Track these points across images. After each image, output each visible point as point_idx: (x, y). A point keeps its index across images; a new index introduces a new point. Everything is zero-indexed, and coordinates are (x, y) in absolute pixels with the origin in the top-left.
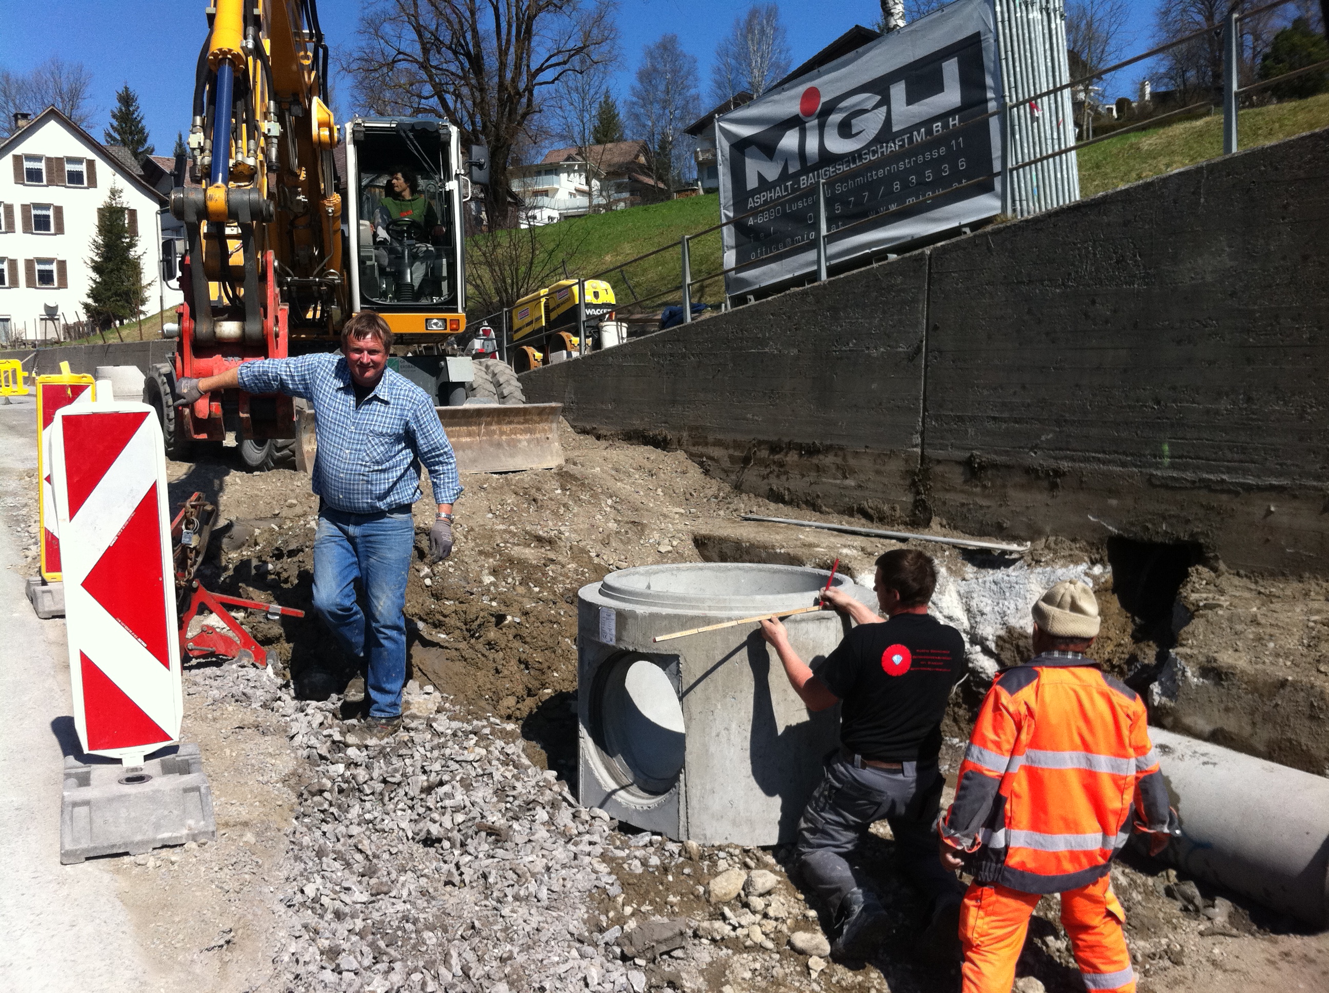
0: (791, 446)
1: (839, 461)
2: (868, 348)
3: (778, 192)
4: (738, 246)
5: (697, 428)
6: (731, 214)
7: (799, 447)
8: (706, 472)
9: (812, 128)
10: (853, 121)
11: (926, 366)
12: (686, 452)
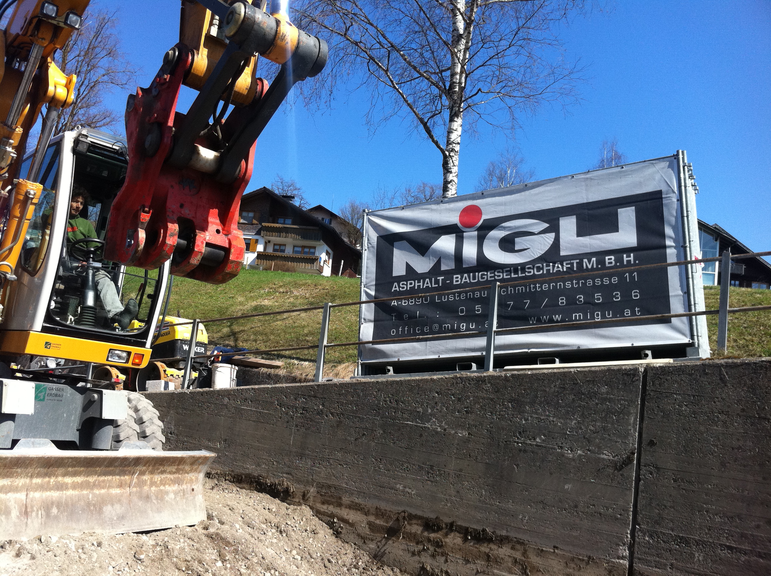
0: (451, 527)
1: (518, 555)
2: (561, 448)
3: (427, 283)
4: (376, 321)
5: (329, 487)
6: (373, 293)
7: (465, 532)
8: (337, 534)
9: (471, 237)
10: (517, 240)
11: (638, 480)
12: (311, 508)
